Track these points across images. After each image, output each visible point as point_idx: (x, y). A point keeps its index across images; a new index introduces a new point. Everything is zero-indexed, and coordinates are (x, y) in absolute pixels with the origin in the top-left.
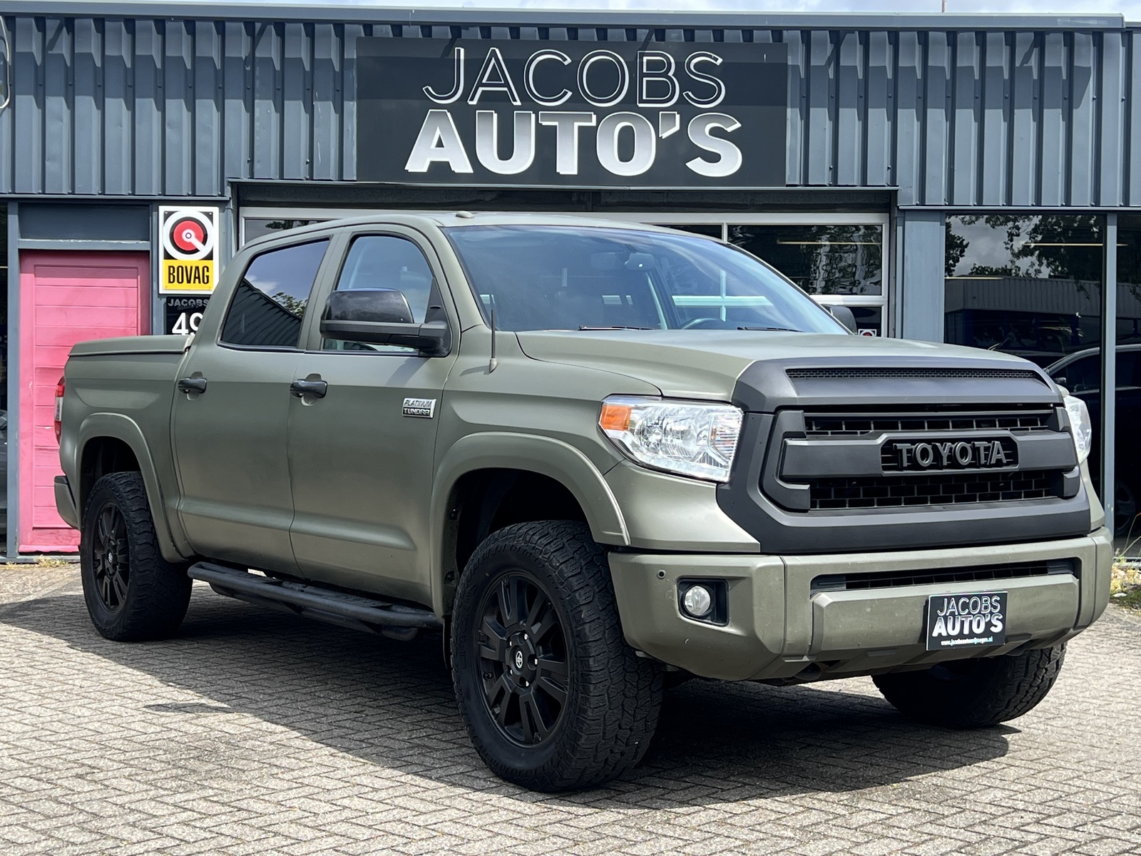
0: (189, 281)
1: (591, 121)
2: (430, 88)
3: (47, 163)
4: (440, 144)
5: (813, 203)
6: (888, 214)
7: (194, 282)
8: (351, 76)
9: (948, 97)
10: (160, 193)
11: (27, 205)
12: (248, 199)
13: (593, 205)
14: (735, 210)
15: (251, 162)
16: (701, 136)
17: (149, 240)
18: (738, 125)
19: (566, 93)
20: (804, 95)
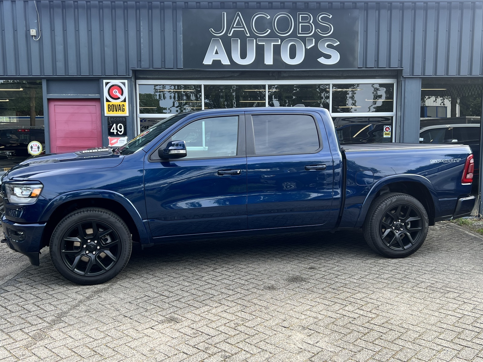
0: (116, 111)
1: (278, 42)
2: (212, 29)
3: (57, 63)
4: (217, 53)
5: (366, 75)
6: (396, 79)
7: (119, 111)
8: (180, 25)
9: (423, 31)
10: (103, 75)
11: (49, 80)
12: (140, 76)
13: (278, 77)
14: (335, 78)
15: (140, 61)
16: (323, 48)
17: (100, 94)
18: (339, 43)
19: (268, 31)
20: (365, 30)
